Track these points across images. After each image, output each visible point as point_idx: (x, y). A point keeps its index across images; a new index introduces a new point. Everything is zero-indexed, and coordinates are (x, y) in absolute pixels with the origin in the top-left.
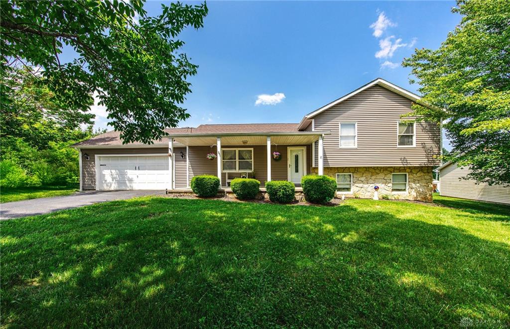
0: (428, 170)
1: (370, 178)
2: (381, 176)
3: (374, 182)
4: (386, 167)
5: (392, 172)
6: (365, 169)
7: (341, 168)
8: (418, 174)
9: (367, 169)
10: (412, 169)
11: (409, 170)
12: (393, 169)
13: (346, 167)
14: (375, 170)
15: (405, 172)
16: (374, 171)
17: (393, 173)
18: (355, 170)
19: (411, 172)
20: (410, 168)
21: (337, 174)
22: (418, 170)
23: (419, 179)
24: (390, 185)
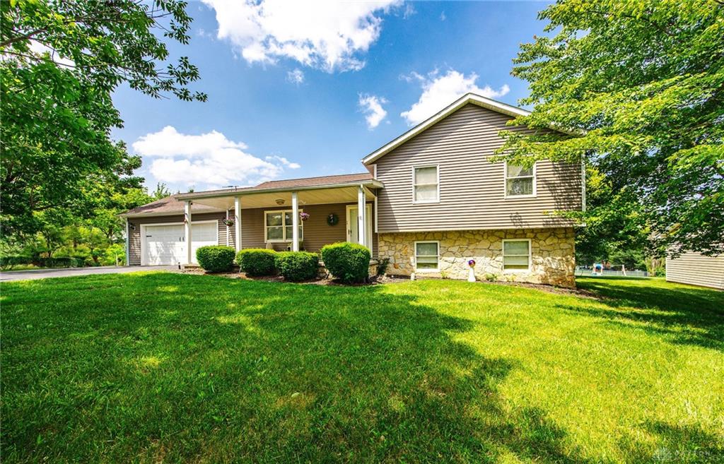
0: (566, 233)
1: (467, 248)
2: (485, 244)
3: (472, 254)
4: (492, 230)
5: (502, 238)
6: (459, 235)
7: (421, 233)
8: (548, 241)
9: (461, 234)
10: (536, 233)
11: (532, 235)
12: (503, 234)
13: (429, 232)
14: (474, 235)
15: (525, 238)
16: (472, 237)
17: (503, 241)
18: (443, 236)
19: (535, 237)
20: (532, 231)
21: (415, 243)
22: (548, 234)
23: (549, 249)
24: (500, 258)
